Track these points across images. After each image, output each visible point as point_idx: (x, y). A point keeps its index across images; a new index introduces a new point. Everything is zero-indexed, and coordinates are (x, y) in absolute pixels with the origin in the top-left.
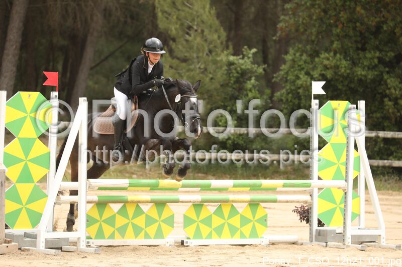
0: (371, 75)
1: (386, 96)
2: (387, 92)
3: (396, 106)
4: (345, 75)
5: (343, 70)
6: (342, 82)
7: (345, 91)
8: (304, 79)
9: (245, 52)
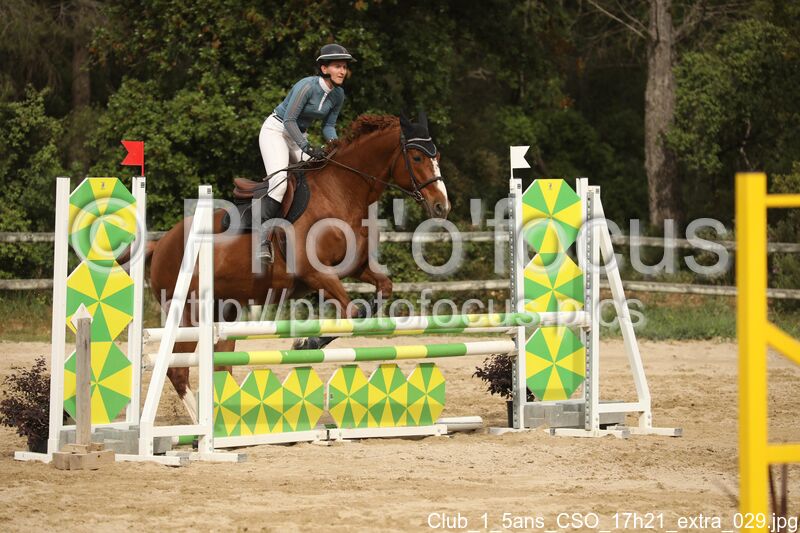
5: (227, 124)
6: (222, 144)
7: (226, 160)
8: (156, 140)
9: (29, 96)
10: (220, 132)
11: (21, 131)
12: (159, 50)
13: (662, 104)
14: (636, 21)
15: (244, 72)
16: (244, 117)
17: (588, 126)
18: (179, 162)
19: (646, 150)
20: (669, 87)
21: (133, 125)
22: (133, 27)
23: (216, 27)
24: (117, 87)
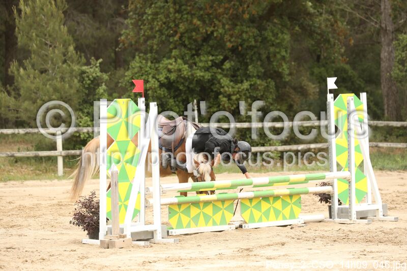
0: (208, 76)
1: (220, 93)
2: (222, 90)
3: (230, 102)
4: (187, 76)
5: (185, 73)
6: (183, 83)
7: (185, 91)
8: (153, 82)
9: (92, 63)
10: (182, 77)
11: (89, 80)
12: (153, 40)
13: (389, 60)
14: (375, 20)
15: (193, 49)
16: (193, 70)
17: (353, 71)
18: (163, 92)
19: (382, 81)
20: (392, 52)
21: (142, 76)
22: (141, 29)
23: (179, 28)
24: (134, 57)
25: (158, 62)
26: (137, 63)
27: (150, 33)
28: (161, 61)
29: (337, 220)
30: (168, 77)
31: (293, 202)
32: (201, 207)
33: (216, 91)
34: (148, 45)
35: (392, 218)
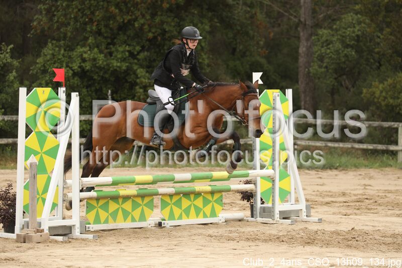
0: (124, 66)
1: (136, 84)
2: (138, 81)
4: (102, 66)
5: (101, 62)
7: (100, 80)
9: (3, 49)
12: (67, 27)
13: (307, 55)
14: (295, 14)
15: (108, 37)
16: (108, 60)
18: (76, 81)
19: (299, 77)
20: (310, 47)
21: (54, 63)
22: (54, 15)
23: (94, 15)
24: (47, 44)
25: (72, 50)
26: (50, 50)
27: (64, 19)
28: (75, 49)
29: (259, 219)
30: (82, 66)
31: (214, 200)
32: (120, 203)
33: (130, 82)
34: (61, 32)
35: (316, 219)
